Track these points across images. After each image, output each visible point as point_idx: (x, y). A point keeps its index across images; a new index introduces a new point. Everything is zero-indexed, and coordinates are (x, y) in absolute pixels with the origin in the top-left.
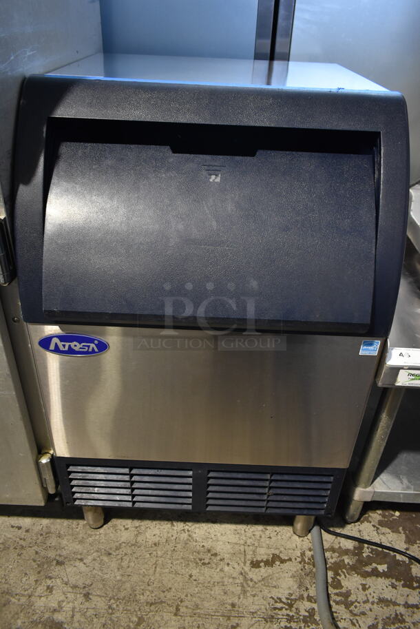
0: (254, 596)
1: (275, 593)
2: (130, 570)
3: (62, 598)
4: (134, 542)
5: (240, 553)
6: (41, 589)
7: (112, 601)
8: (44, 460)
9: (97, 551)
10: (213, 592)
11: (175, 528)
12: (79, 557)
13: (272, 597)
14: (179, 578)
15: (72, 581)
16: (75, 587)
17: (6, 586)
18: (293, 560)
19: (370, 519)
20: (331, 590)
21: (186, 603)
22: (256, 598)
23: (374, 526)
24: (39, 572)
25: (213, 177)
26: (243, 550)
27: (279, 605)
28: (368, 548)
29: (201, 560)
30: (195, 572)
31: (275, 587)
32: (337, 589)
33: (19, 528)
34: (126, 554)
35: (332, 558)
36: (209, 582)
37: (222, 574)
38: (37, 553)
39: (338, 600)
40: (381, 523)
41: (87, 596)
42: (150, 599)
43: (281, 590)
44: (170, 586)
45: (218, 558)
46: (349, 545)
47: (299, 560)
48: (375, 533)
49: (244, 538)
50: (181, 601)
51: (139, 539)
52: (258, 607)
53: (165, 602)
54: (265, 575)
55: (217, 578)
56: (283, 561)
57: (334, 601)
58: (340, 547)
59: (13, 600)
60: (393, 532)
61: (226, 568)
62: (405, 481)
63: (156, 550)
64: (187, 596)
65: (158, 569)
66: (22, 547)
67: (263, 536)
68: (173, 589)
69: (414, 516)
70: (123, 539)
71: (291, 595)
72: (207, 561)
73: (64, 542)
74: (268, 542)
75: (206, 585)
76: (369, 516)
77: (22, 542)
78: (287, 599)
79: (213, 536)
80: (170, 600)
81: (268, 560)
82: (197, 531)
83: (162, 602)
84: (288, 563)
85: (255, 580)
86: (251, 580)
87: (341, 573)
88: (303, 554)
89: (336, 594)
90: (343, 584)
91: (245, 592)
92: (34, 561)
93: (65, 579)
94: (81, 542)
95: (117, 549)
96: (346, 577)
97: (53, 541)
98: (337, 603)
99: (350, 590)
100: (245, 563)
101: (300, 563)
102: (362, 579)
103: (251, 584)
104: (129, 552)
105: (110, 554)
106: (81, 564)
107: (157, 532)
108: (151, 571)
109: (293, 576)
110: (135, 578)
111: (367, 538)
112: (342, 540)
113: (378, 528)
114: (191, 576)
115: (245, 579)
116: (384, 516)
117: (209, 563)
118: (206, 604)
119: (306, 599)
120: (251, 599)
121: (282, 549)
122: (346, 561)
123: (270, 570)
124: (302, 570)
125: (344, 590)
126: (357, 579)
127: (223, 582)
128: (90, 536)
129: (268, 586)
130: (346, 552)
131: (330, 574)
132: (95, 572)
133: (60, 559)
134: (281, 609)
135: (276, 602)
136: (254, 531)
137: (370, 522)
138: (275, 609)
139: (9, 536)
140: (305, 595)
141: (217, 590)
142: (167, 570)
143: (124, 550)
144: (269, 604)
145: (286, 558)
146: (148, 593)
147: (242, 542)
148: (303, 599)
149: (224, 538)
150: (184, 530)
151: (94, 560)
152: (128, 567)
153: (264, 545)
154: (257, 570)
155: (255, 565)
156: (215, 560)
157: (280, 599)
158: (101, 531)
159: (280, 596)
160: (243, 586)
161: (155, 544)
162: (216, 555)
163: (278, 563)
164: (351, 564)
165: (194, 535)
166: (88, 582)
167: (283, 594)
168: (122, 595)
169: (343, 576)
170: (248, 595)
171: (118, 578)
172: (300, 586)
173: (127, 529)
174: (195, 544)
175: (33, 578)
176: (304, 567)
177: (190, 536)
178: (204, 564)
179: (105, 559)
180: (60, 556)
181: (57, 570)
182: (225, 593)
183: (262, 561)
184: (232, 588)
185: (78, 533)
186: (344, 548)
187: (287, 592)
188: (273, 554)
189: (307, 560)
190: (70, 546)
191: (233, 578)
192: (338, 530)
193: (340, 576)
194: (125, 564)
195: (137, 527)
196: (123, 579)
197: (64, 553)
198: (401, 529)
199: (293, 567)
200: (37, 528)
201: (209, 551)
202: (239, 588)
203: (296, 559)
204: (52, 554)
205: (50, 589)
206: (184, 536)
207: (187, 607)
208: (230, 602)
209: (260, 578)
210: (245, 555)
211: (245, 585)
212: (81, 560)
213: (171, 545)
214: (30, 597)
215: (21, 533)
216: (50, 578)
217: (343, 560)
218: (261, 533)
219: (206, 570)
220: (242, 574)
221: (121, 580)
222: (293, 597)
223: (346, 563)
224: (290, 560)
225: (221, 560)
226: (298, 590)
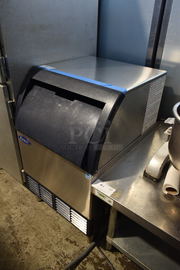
0: (58, 247)
1: (65, 251)
2: (36, 217)
3: (17, 212)
4: (43, 211)
5: (66, 234)
6: (15, 207)
7: (26, 221)
8: (23, 171)
9: (33, 207)
10: (49, 237)
11: (56, 214)
12: (29, 205)
13: (63, 251)
14: (45, 227)
15: (22, 210)
16: (21, 212)
17: (9, 201)
18: (79, 247)
19: (117, 255)
20: (81, 264)
21: (41, 235)
22: (58, 248)
23: (116, 258)
24: (18, 203)
25: (59, 104)
26: (68, 233)
27: (62, 255)
28: (106, 262)
29: (54, 227)
30: (50, 229)
31: (66, 249)
32: (83, 265)
33: (23, 190)
34: (39, 212)
35: (91, 255)
36: (51, 234)
37: (56, 235)
38: (21, 198)
39: (80, 267)
40: (120, 259)
41: (22, 216)
42: (34, 227)
43: (67, 252)
44: (41, 228)
45: (59, 230)
46: (101, 256)
47: (81, 248)
48: (114, 260)
49: (71, 230)
50: (40, 234)
51: (46, 211)
52: (56, 250)
53: (36, 231)
54: (67, 244)
55: (54, 235)
56: (76, 245)
57: (79, 267)
58: (97, 255)
59: (8, 205)
60: (121, 264)
61: (59, 234)
62: (127, 246)
63: (46, 217)
64: (42, 233)
65: (42, 222)
66: (20, 195)
67: (77, 234)
68: (41, 229)
69: (135, 266)
70: (42, 208)
71: (68, 255)
72: (56, 229)
73: (29, 200)
74: (77, 236)
75: (50, 234)
76: (118, 254)
77: (21, 194)
78: (66, 255)
79: (64, 224)
80: (38, 231)
81: (72, 241)
82: (61, 219)
83: (36, 230)
84: (76, 246)
85: (63, 243)
86: (62, 243)
87: (89, 262)
88: (83, 248)
89: (81, 266)
90: (86, 265)
91: (57, 244)
92: (19, 199)
93: (21, 208)
94: (32, 202)
95: (38, 210)
96: (90, 264)
97: (27, 198)
98: (79, 268)
99: (87, 269)
100: (65, 237)
101: (80, 249)
102: (94, 269)
103: (61, 243)
104: (40, 212)
105: (35, 210)
106: (28, 207)
107: (51, 212)
108: (40, 221)
109: (74, 251)
110: (35, 220)
111: (109, 259)
112: (100, 253)
113: (117, 259)
114: (48, 229)
115: (61, 241)
116: (123, 257)
117: (56, 230)
118: (45, 239)
119: (71, 260)
120: (57, 247)
121: (79, 241)
122: (95, 260)
123: (69, 244)
124: (79, 251)
125: (85, 267)
126: (92, 267)
127: (54, 237)
128: (36, 202)
129: (65, 248)
130: (98, 258)
131: (86, 259)
132: (29, 211)
133: (25, 203)
134: (62, 256)
135: (62, 253)
136: (76, 231)
137: (116, 256)
138: (60, 255)
139: (20, 190)
140: (72, 259)
141: (51, 238)
142: (44, 223)
143: (39, 211)
144: (60, 252)
145: (78, 245)
146: (35, 225)
147: (70, 231)
148: (70, 259)
149: (66, 226)
150: (58, 216)
151: (31, 208)
152: (37, 216)
153: (75, 236)
154: (66, 241)
155: (67, 240)
156: (58, 230)
157: (64, 253)
158: (39, 203)
159: (65, 253)
160: (58, 242)
161: (48, 215)
162: (59, 229)
163: (74, 244)
164: (95, 262)
165: (59, 220)
166: (25, 213)
167: (66, 253)
168: (29, 221)
169: (89, 263)
170: (57, 245)
171: (32, 217)
172: (73, 255)
173: (45, 206)
174: (57, 222)
175: (16, 203)
176: (80, 251)
177: (58, 219)
178: (54, 229)
179: (34, 210)
180: (25, 202)
181: (21, 205)
182: (52, 240)
183: (70, 240)
184: (55, 240)
185: (34, 200)
186: (98, 256)
187: (68, 253)
188: (75, 241)
189: (83, 250)
190: (29, 201)
191: (58, 238)
192: (102, 250)
193: (88, 262)
194: (36, 214)
195: (47, 208)
196: (33, 218)
197: (27, 202)
198: (125, 266)
199: (77, 249)
200: (26, 192)
201: (59, 227)
202: (57, 242)
203: (80, 247)
204: (24, 201)
205: (16, 208)
206: (57, 218)
207: (40, 236)
208: (51, 243)
209: (65, 244)
210: (67, 235)
211: (59, 242)
212: (28, 206)
213: (51, 218)
214: (11, 207)
215: (22, 191)
216: (19, 206)
217: (94, 259)
218: (78, 232)
219: (53, 231)
220: (61, 239)
221: (32, 218)
222: (68, 256)
223: (94, 260)
224: (78, 246)
225: (60, 231)
226: (72, 256)
